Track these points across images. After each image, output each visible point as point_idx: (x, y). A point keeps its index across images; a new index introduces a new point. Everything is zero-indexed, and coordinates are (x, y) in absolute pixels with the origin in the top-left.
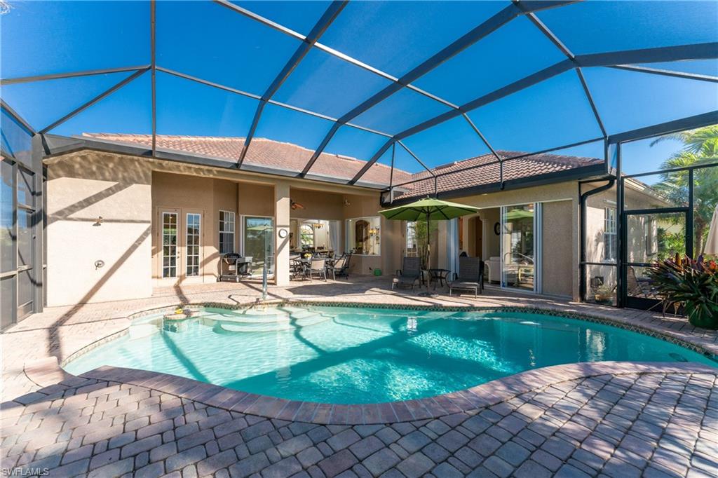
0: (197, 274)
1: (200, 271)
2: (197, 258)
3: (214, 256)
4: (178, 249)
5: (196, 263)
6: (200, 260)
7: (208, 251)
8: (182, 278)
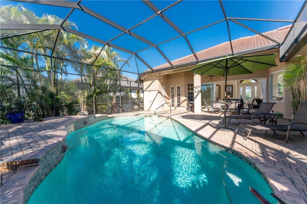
0: (180, 106)
1: (181, 106)
2: (180, 101)
3: (185, 100)
4: (175, 98)
5: (180, 103)
6: (181, 102)
7: (183, 98)
8: (176, 107)
